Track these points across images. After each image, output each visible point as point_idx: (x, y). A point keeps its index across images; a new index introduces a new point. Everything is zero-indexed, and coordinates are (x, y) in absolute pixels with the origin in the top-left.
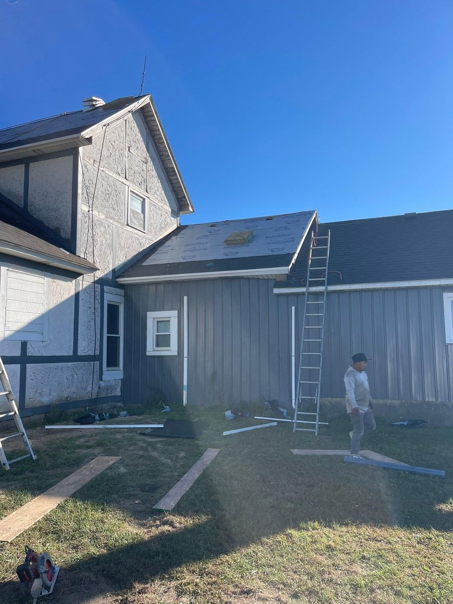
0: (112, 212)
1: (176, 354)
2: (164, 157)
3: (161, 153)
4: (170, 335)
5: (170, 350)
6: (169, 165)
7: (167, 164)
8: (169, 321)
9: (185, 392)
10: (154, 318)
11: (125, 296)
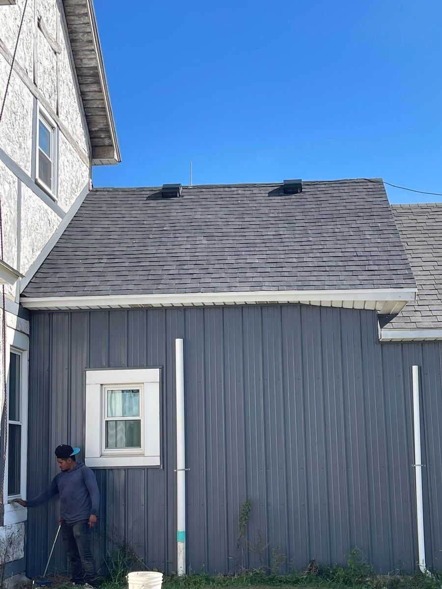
0: (18, 151)
1: (156, 461)
2: (78, 44)
3: (74, 36)
4: (139, 421)
5: (143, 455)
6: (85, 61)
7: (81, 60)
8: (138, 391)
9: (181, 546)
10: (102, 385)
11: (30, 336)
